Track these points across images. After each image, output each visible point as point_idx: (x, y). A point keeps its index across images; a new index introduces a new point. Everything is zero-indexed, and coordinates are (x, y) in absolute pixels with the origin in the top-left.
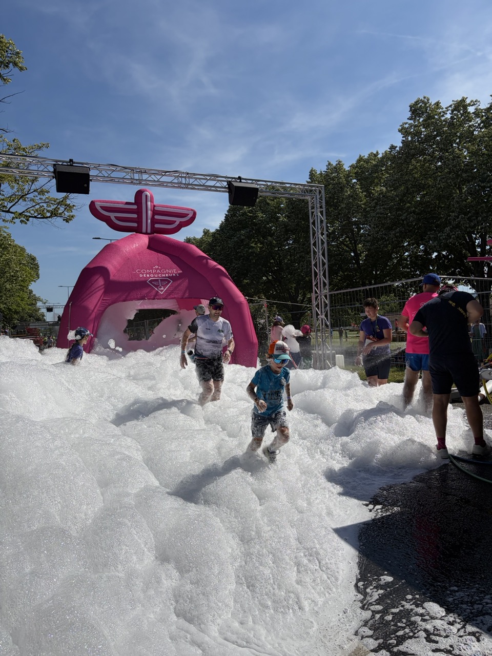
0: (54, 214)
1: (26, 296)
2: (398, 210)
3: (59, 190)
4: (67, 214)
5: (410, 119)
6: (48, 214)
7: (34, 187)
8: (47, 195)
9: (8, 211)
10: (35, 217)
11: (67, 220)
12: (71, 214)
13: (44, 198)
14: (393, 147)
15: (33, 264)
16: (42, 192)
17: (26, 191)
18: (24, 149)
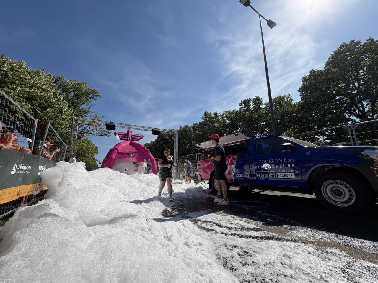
0: (105, 134)
1: (93, 159)
2: (201, 138)
3: (107, 129)
4: (108, 135)
5: (204, 116)
6: (103, 135)
7: (100, 127)
8: (103, 129)
9: (91, 133)
10: (99, 135)
11: (108, 137)
12: (110, 135)
13: (102, 130)
14: (200, 122)
15: (97, 149)
16: (102, 129)
17: (97, 128)
18: (98, 117)
